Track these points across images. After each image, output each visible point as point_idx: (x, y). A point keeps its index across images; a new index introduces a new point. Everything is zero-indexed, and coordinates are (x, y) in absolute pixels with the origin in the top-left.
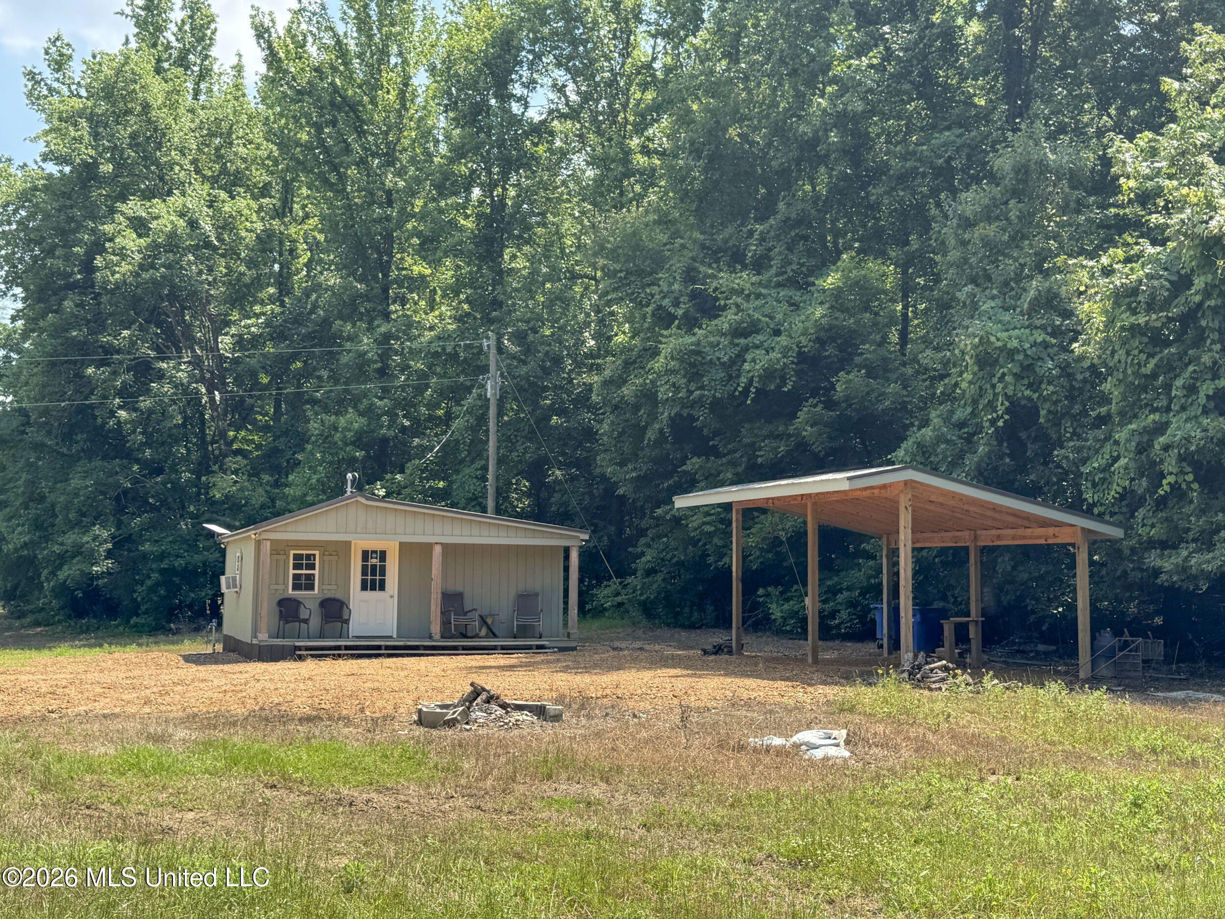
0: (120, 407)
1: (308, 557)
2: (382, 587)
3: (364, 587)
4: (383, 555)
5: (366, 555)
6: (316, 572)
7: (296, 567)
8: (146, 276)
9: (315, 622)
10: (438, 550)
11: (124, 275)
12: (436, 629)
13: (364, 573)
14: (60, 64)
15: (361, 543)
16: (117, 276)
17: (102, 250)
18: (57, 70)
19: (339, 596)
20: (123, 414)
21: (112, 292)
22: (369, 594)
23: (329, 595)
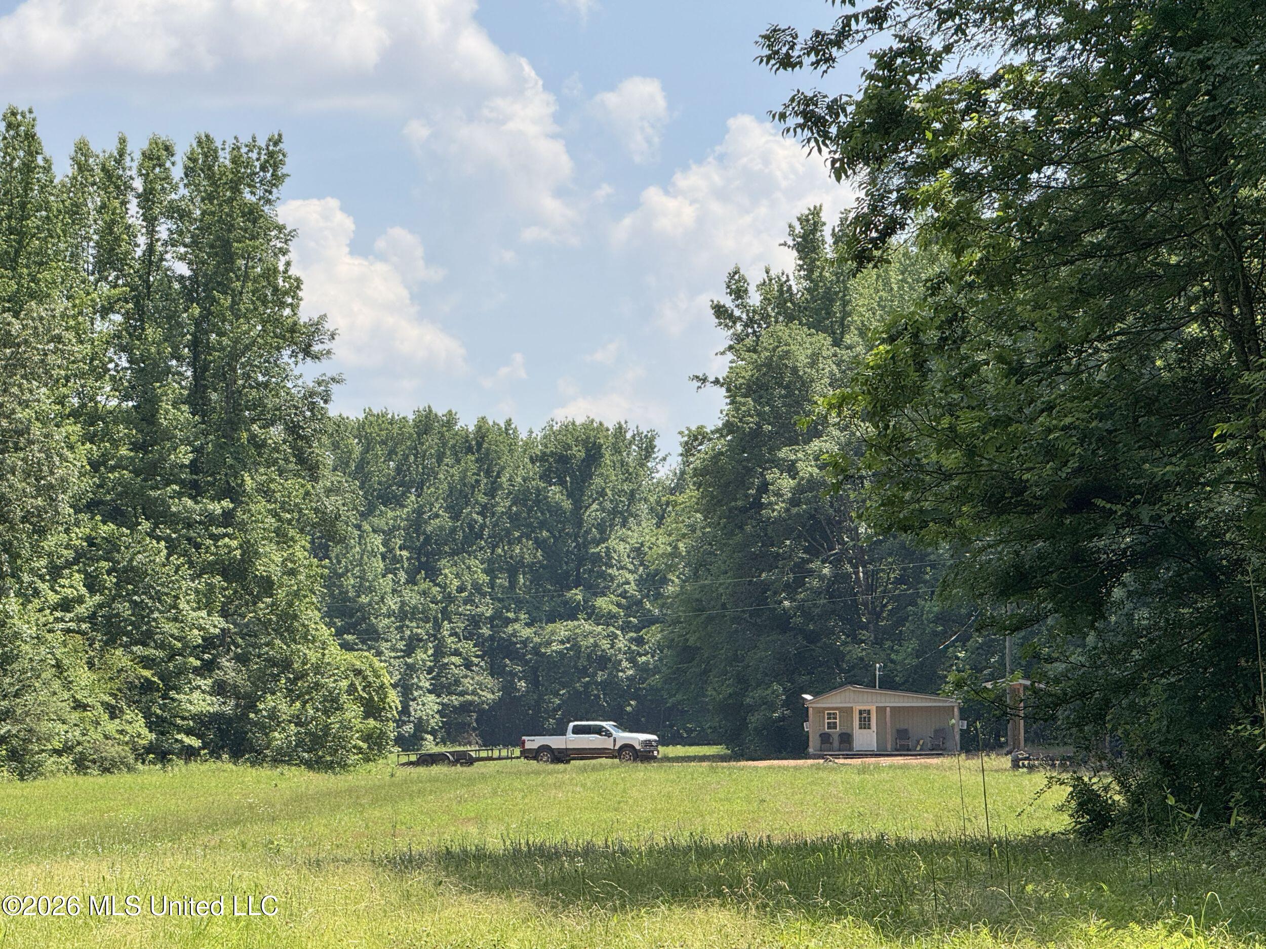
0: (786, 599)
1: (834, 714)
2: (869, 728)
3: (860, 728)
4: (869, 712)
5: (861, 712)
6: (838, 721)
7: (828, 718)
8: (795, 510)
9: (836, 744)
10: (888, 709)
11: (779, 512)
12: (889, 747)
13: (860, 721)
14: (739, 293)
15: (857, 708)
16: (775, 513)
17: (766, 491)
18: (737, 298)
19: (849, 732)
20: (786, 603)
21: (773, 523)
22: (863, 731)
23: (844, 731)
